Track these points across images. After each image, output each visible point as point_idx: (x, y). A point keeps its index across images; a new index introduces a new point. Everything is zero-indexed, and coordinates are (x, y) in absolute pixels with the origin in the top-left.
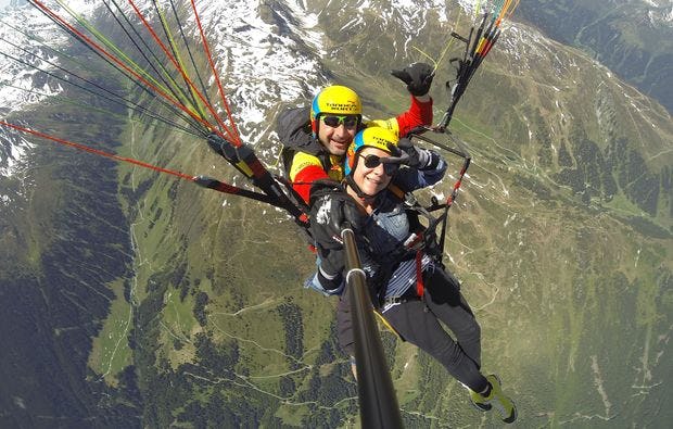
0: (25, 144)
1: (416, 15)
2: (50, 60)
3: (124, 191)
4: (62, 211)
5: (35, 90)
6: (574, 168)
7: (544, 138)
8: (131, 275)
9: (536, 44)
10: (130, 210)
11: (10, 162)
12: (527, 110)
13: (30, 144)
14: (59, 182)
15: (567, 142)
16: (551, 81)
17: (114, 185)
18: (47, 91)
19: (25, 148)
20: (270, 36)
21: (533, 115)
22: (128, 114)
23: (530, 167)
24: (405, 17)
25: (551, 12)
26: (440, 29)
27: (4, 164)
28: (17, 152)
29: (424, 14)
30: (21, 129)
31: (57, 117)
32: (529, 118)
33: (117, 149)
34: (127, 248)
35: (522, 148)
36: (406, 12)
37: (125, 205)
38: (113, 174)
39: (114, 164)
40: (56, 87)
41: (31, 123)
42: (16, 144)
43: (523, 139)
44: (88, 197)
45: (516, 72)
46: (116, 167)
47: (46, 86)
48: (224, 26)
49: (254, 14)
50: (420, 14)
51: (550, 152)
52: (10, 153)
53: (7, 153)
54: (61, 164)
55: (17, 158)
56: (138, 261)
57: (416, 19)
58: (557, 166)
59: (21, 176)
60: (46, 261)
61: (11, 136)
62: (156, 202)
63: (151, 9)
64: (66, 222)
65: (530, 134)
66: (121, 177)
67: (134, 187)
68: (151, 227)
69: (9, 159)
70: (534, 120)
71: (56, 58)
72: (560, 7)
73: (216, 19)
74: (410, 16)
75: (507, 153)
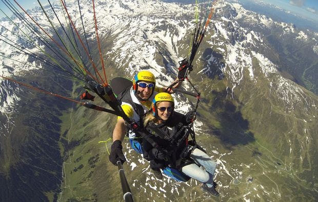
0: (14, 97)
1: (238, 70)
2: (41, 46)
3: (63, 141)
4: (26, 145)
5: (28, 63)
6: (309, 170)
7: (297, 152)
8: (59, 191)
9: (297, 93)
10: (64, 153)
11: (5, 105)
12: (291, 136)
13: (17, 98)
14: (27, 127)
15: (308, 153)
16: (303, 117)
17: (58, 135)
18: (33, 66)
19: (14, 99)
20: (161, 75)
21: (294, 139)
22: (72, 90)
23: (288, 169)
24: (232, 71)
25: (290, 60)
26: (250, 81)
27: (2, 104)
28: (10, 100)
29: (242, 69)
30: (14, 86)
31: (35, 84)
32: (292, 140)
33: (63, 112)
34: (60, 176)
35: (286, 157)
36: (233, 68)
37: (62, 150)
38: (58, 128)
39: (60, 121)
40: (39, 65)
41: (21, 85)
42: (10, 95)
43: (286, 153)
44: (42, 140)
45: (287, 112)
46: (60, 124)
47: (34, 63)
48: (135, 63)
49: (152, 57)
50: (240, 69)
51: (299, 160)
52: (6, 99)
53: (4, 99)
54: (31, 115)
55: (9, 104)
56: (64, 185)
57: (237, 73)
58: (301, 169)
59: (8, 115)
60: (12, 171)
61: (8, 90)
62: (80, 158)
63: (94, 32)
64: (27, 153)
65: (291, 150)
66: (63, 131)
67: (69, 140)
68: (75, 170)
69: (4, 102)
70: (294, 142)
71: (43, 46)
72: (295, 57)
73: (130, 56)
74: (235, 70)
75: (277, 160)
